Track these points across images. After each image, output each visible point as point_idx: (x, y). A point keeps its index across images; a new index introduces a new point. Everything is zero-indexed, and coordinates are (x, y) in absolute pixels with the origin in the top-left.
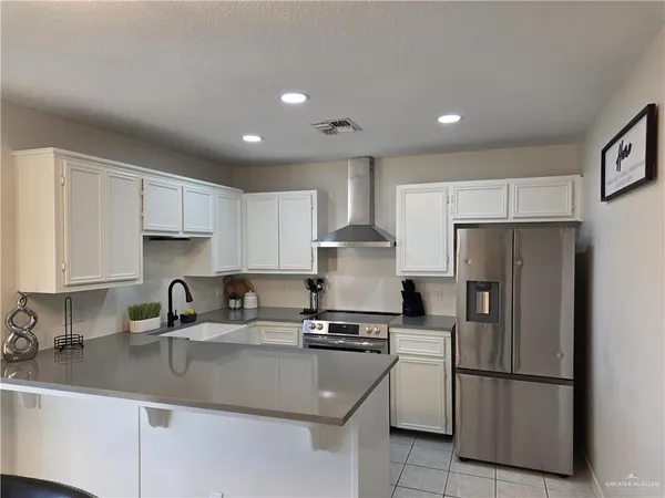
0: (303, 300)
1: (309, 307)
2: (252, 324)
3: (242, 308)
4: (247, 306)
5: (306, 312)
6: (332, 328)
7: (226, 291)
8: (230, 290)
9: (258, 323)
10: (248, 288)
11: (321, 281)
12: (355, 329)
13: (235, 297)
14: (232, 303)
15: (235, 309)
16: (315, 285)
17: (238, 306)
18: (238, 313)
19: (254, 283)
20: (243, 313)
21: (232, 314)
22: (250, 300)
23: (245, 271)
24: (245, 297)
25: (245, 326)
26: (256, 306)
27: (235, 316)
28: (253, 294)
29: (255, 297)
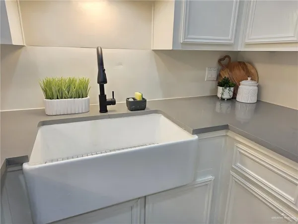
3: (233, 99)
4: (239, 98)
13: (225, 84)
14: (220, 92)
18: (225, 106)
19: (261, 69)
23: (240, 48)
24: (240, 86)
25: (196, 137)
26: (254, 100)
27: (221, 108)
28: (253, 82)
29: (256, 88)
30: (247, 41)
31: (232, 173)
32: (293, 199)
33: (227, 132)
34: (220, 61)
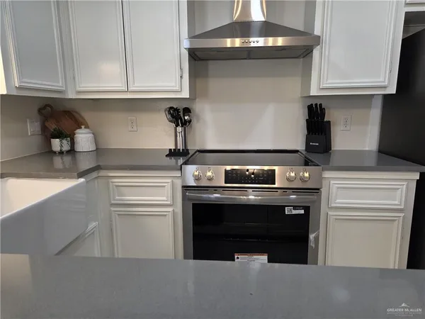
0: (161, 136)
1: (173, 147)
2: (94, 175)
3: (72, 151)
4: (79, 147)
5: (173, 153)
6: (230, 177)
7: (44, 129)
8: (52, 126)
9: (103, 173)
10: (79, 124)
11: (187, 111)
12: (269, 177)
13: (59, 135)
14: (56, 144)
15: (61, 153)
16: (180, 115)
17: (66, 147)
18: (67, 159)
20: (74, 159)
21: (58, 162)
22: (84, 140)
23: (71, 95)
24: (76, 136)
25: (82, 180)
26: (93, 148)
27: (63, 163)
28: (87, 130)
29: (92, 135)
30: (79, 89)
31: (113, 209)
32: (165, 198)
33: (99, 173)
34: (40, 111)
